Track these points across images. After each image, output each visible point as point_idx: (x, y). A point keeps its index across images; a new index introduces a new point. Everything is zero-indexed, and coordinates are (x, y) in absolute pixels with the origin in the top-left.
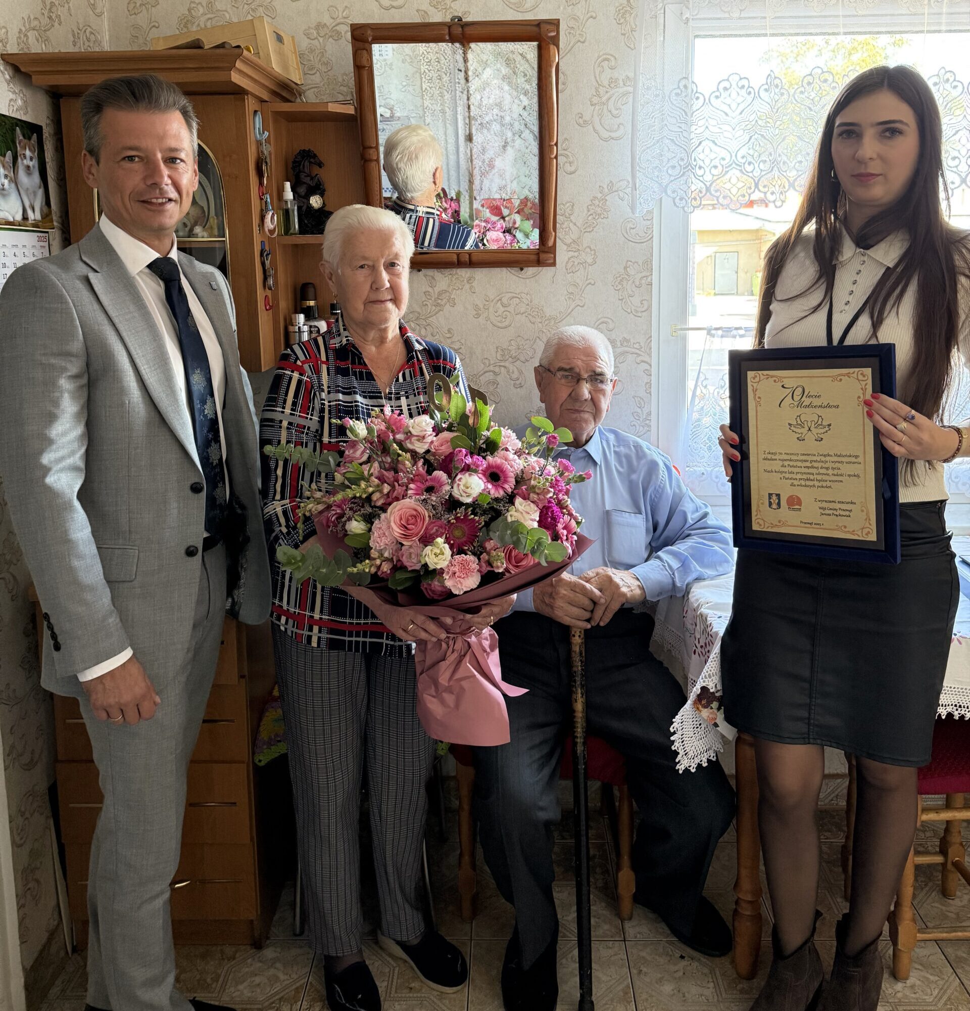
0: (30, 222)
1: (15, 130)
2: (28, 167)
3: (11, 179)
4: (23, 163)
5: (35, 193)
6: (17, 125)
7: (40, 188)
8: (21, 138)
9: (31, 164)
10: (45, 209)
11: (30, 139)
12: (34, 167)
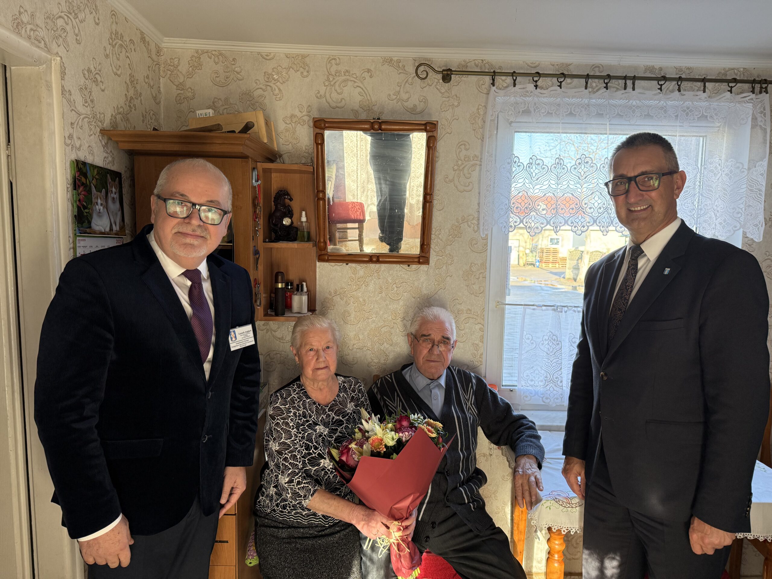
0: (114, 232)
1: (107, 176)
2: (114, 198)
3: (104, 206)
4: (111, 196)
5: (116, 214)
6: (108, 173)
7: (119, 211)
8: (110, 180)
9: (115, 196)
10: (122, 224)
11: (115, 181)
12: (116, 198)
